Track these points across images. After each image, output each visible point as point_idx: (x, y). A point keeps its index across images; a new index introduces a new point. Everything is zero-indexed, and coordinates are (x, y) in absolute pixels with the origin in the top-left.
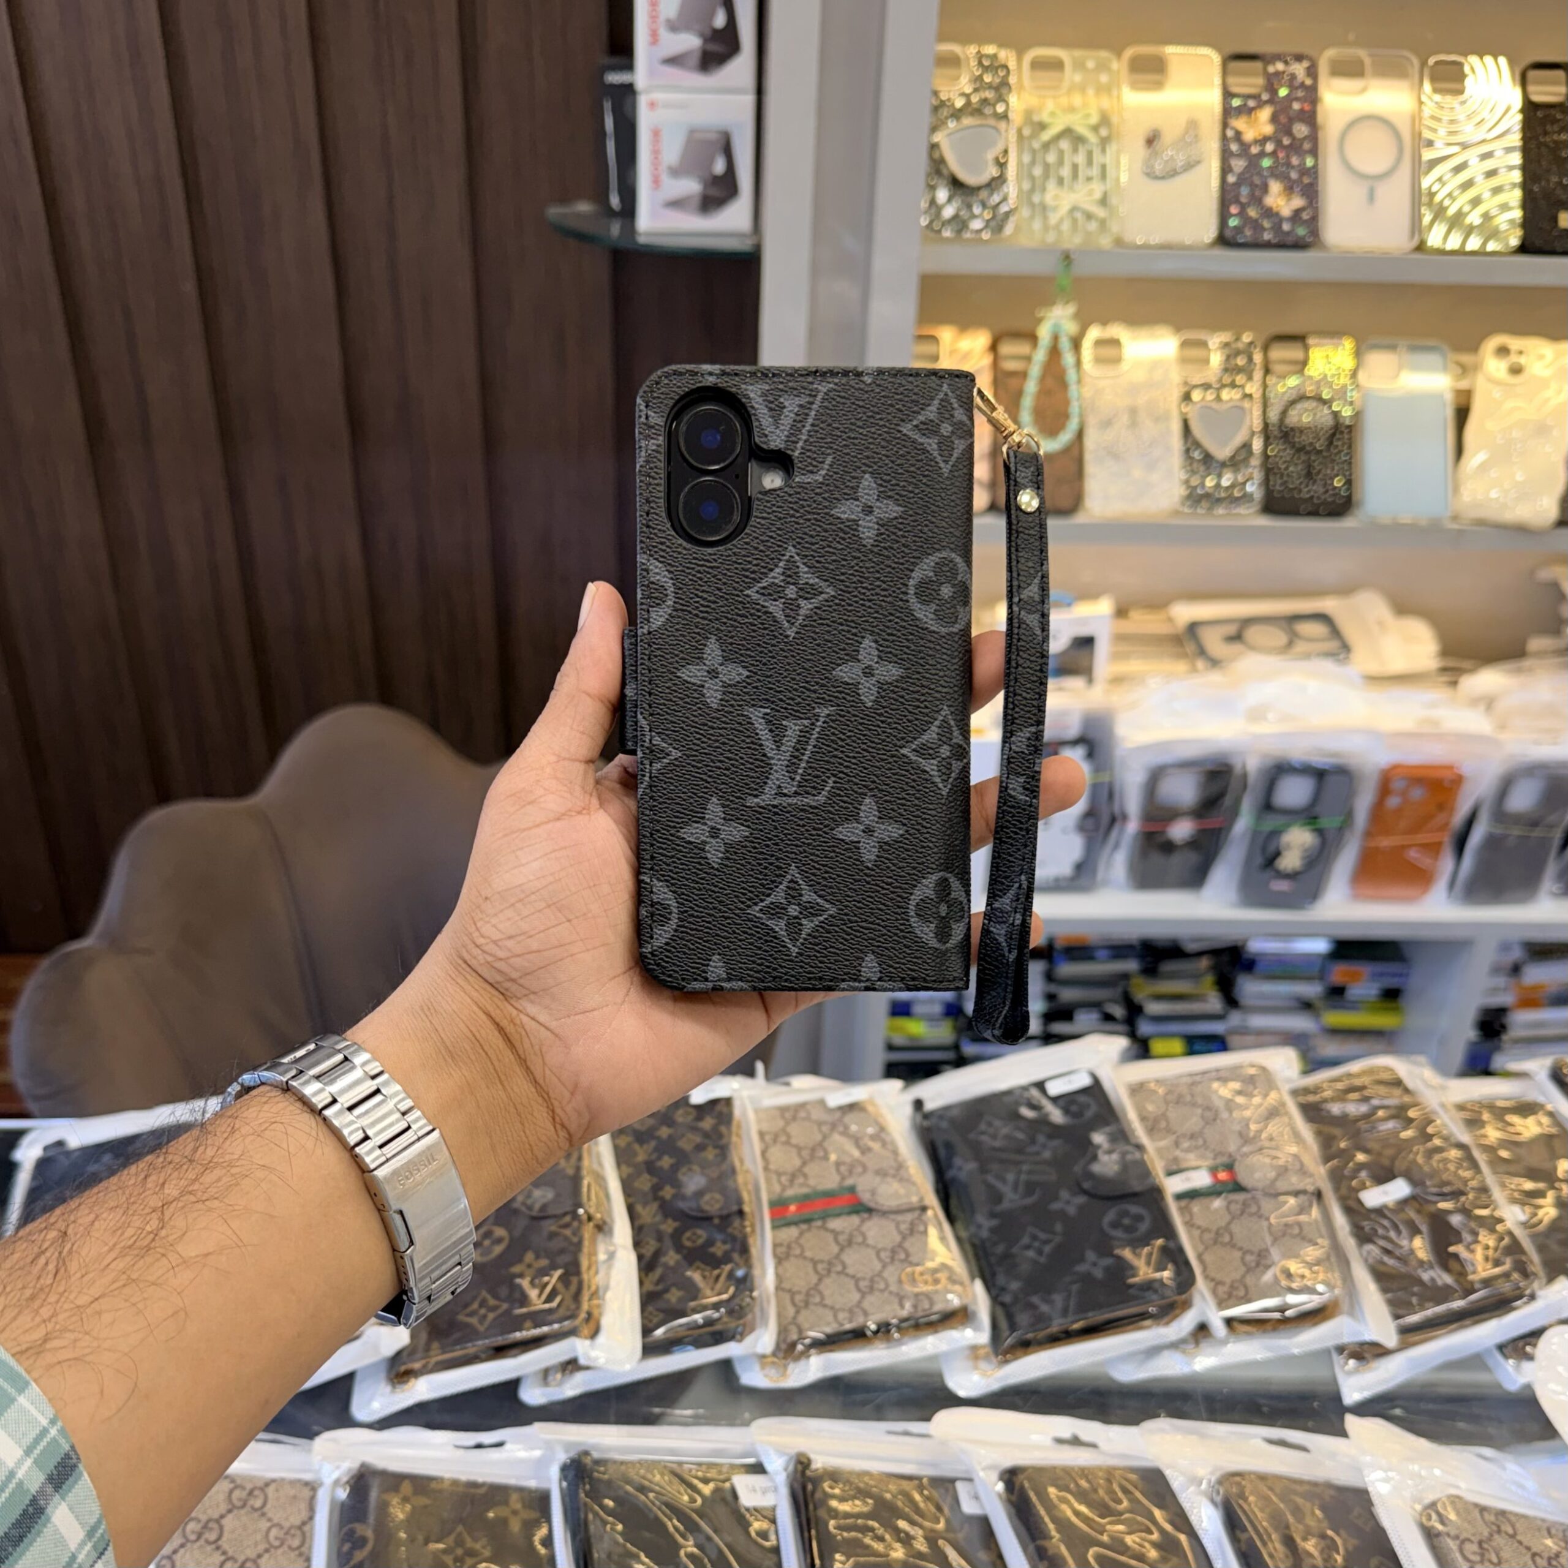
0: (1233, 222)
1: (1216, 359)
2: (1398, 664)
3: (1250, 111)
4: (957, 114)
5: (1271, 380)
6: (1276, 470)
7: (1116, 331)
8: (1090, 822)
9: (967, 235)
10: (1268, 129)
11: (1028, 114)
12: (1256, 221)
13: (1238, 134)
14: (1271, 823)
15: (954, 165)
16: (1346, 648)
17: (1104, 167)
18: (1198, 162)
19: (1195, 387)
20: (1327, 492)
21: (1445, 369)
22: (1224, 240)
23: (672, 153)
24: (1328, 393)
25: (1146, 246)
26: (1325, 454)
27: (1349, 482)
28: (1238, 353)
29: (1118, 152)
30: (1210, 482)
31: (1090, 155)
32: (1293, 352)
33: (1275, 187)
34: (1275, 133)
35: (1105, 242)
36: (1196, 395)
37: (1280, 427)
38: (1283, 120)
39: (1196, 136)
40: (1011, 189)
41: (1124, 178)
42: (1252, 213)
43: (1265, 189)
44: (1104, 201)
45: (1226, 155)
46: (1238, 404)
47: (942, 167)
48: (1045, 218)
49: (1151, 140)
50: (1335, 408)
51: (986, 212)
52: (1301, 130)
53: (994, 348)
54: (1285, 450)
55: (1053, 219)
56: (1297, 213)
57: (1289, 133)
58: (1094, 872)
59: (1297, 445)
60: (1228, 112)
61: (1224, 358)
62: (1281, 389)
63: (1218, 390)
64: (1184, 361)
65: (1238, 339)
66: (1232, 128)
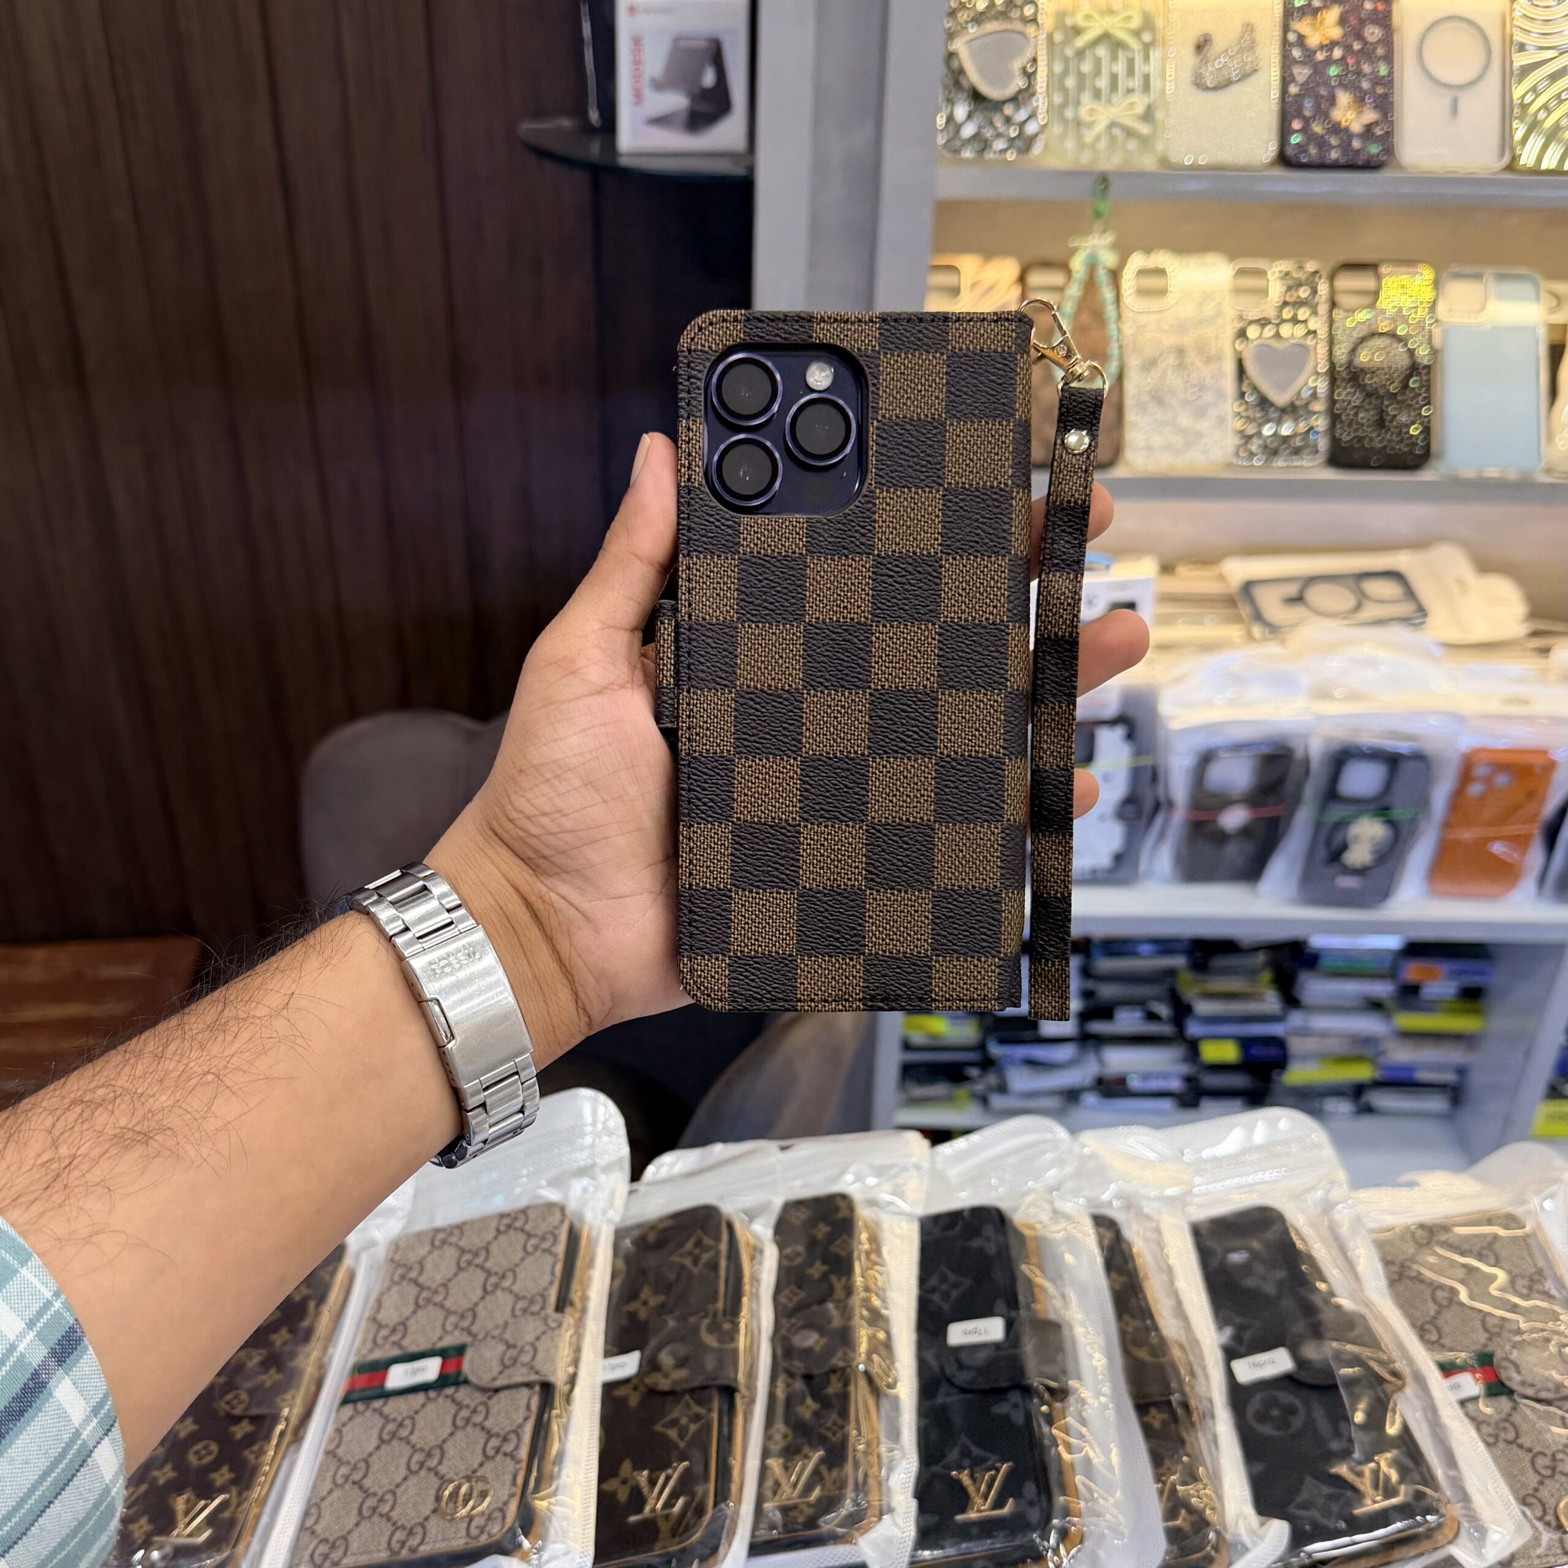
0: (1295, 139)
1: (1276, 290)
2: (1481, 632)
3: (1315, 11)
4: (979, 19)
5: (1338, 314)
6: (1343, 417)
7: (1161, 259)
8: (1130, 809)
9: (990, 156)
10: (1336, 33)
11: (1061, 16)
12: (1322, 137)
13: (1301, 38)
14: (1336, 812)
15: (974, 76)
16: (1422, 611)
17: (1147, 78)
18: (1255, 71)
19: (1251, 322)
20: (1402, 441)
21: (1538, 298)
22: (1285, 160)
23: (655, 62)
24: (1404, 329)
25: (1194, 167)
26: (1399, 398)
27: (1427, 431)
28: (1300, 284)
29: (1164, 59)
30: (1268, 430)
31: (1131, 63)
32: (1365, 282)
33: (1344, 98)
34: (1344, 36)
35: (1148, 163)
36: (1253, 332)
37: (1348, 367)
38: (1352, 23)
39: (1253, 42)
40: (1040, 102)
41: (1169, 88)
42: (1317, 128)
43: (1332, 101)
44: (1148, 116)
45: (1287, 62)
46: (1302, 342)
47: (961, 78)
48: (1079, 137)
49: (1201, 46)
50: (1409, 346)
51: (1012, 129)
52: (1373, 33)
53: (1022, 279)
54: (1355, 393)
55: (1089, 137)
56: (1369, 128)
57: (1360, 37)
58: (1136, 865)
59: (1369, 388)
60: (1289, 13)
61: (1284, 288)
62: (1349, 323)
63: (1278, 325)
64: (1238, 291)
65: (1301, 268)
66: (1295, 31)
